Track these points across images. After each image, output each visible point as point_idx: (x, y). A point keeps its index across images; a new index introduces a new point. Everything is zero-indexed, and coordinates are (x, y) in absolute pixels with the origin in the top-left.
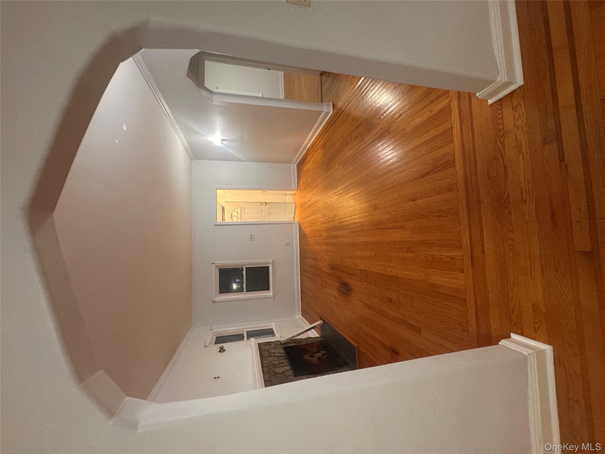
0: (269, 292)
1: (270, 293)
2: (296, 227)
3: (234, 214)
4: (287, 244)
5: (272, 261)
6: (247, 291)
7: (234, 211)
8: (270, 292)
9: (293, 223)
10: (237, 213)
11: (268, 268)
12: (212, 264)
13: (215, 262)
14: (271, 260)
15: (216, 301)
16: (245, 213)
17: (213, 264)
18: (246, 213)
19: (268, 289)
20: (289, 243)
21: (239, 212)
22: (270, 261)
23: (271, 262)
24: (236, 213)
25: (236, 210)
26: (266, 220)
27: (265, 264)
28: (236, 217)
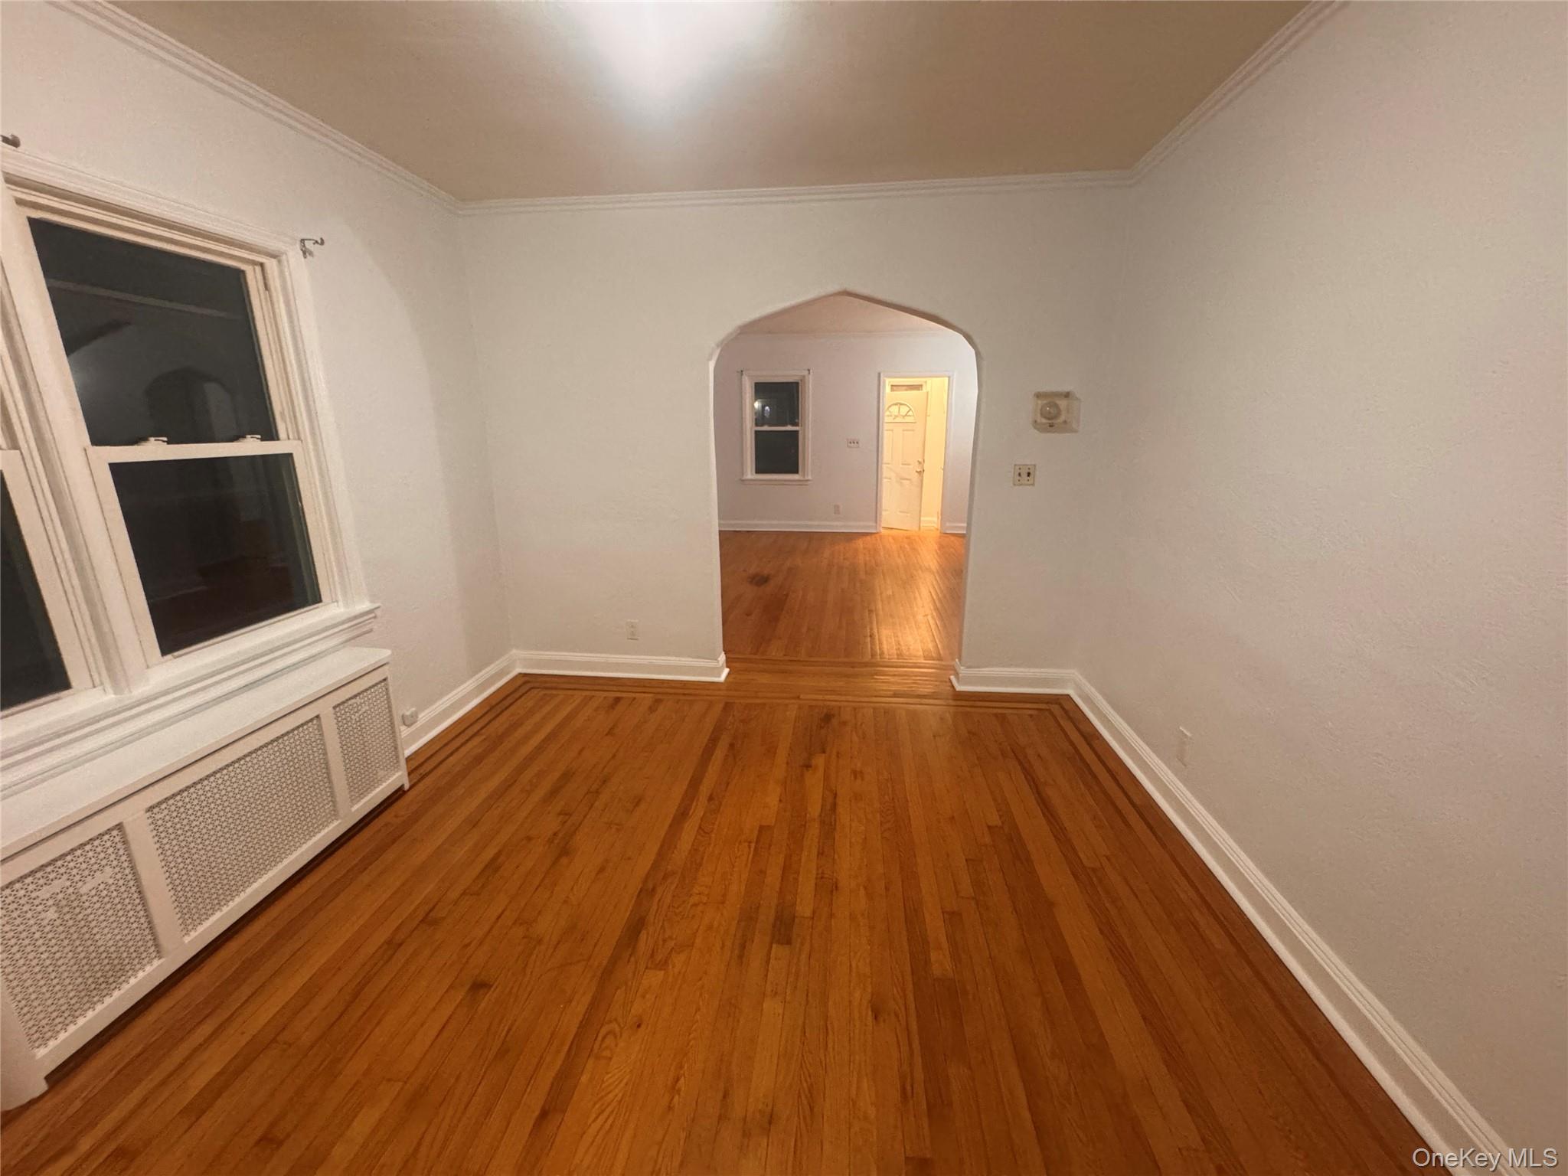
0: (751, 471)
1: (750, 473)
2: (869, 527)
3: (904, 410)
4: (837, 509)
5: (808, 480)
6: (756, 432)
7: (908, 409)
8: (752, 474)
9: (876, 523)
10: (906, 415)
11: (796, 472)
12: (809, 370)
13: (811, 376)
14: (810, 478)
15: (743, 377)
16: (904, 430)
17: (807, 372)
18: (905, 432)
19: (758, 471)
20: (839, 514)
21: (907, 419)
22: (808, 475)
23: (806, 478)
24: (904, 414)
25: (910, 413)
26: (886, 472)
27: (804, 465)
28: (896, 414)
